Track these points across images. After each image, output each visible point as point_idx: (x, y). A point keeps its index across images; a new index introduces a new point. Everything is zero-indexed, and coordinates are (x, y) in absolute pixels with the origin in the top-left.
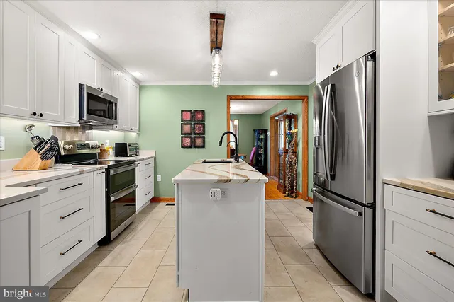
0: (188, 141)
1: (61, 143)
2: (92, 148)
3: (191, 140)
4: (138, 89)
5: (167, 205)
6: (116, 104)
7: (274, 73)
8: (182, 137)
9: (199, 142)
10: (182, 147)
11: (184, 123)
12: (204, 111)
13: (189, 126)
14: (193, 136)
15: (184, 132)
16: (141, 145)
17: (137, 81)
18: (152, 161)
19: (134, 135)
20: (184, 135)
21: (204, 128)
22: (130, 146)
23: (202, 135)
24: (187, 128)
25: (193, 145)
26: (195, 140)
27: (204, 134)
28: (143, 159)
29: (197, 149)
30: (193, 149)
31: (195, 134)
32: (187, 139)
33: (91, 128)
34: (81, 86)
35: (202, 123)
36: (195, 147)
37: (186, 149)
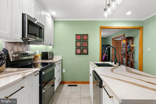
0: (79, 51)
1: (11, 53)
2: (30, 55)
3: (81, 50)
4: (53, 22)
5: (69, 86)
6: (44, 29)
7: (129, 13)
8: (76, 49)
9: (85, 51)
10: (76, 54)
11: (77, 41)
12: (88, 35)
13: (80, 43)
14: (82, 48)
15: (77, 46)
16: (54, 53)
17: (53, 18)
18: (60, 62)
19: (51, 47)
20: (77, 48)
21: (88, 44)
22: (49, 53)
23: (87, 48)
24: (79, 44)
25: (82, 53)
26: (83, 50)
27: (88, 47)
28: (57, 61)
29: (84, 56)
30: (82, 55)
31: (83, 47)
32: (79, 50)
33: (29, 43)
34: (23, 15)
35: (86, 41)
36: (83, 54)
37: (78, 55)
